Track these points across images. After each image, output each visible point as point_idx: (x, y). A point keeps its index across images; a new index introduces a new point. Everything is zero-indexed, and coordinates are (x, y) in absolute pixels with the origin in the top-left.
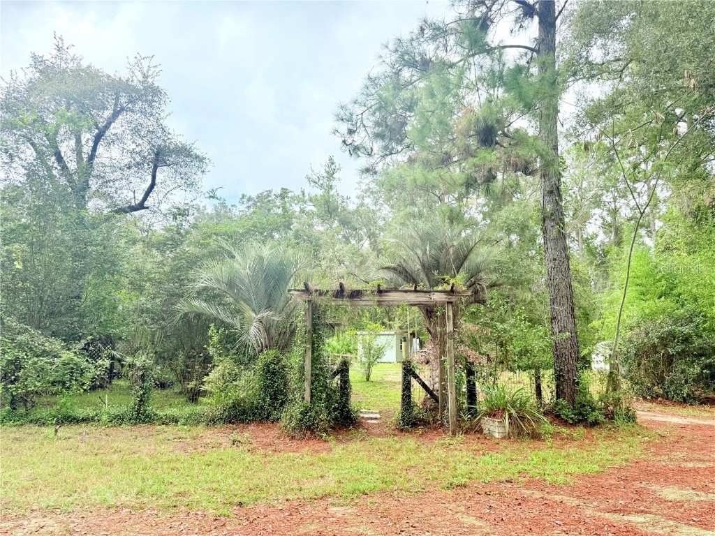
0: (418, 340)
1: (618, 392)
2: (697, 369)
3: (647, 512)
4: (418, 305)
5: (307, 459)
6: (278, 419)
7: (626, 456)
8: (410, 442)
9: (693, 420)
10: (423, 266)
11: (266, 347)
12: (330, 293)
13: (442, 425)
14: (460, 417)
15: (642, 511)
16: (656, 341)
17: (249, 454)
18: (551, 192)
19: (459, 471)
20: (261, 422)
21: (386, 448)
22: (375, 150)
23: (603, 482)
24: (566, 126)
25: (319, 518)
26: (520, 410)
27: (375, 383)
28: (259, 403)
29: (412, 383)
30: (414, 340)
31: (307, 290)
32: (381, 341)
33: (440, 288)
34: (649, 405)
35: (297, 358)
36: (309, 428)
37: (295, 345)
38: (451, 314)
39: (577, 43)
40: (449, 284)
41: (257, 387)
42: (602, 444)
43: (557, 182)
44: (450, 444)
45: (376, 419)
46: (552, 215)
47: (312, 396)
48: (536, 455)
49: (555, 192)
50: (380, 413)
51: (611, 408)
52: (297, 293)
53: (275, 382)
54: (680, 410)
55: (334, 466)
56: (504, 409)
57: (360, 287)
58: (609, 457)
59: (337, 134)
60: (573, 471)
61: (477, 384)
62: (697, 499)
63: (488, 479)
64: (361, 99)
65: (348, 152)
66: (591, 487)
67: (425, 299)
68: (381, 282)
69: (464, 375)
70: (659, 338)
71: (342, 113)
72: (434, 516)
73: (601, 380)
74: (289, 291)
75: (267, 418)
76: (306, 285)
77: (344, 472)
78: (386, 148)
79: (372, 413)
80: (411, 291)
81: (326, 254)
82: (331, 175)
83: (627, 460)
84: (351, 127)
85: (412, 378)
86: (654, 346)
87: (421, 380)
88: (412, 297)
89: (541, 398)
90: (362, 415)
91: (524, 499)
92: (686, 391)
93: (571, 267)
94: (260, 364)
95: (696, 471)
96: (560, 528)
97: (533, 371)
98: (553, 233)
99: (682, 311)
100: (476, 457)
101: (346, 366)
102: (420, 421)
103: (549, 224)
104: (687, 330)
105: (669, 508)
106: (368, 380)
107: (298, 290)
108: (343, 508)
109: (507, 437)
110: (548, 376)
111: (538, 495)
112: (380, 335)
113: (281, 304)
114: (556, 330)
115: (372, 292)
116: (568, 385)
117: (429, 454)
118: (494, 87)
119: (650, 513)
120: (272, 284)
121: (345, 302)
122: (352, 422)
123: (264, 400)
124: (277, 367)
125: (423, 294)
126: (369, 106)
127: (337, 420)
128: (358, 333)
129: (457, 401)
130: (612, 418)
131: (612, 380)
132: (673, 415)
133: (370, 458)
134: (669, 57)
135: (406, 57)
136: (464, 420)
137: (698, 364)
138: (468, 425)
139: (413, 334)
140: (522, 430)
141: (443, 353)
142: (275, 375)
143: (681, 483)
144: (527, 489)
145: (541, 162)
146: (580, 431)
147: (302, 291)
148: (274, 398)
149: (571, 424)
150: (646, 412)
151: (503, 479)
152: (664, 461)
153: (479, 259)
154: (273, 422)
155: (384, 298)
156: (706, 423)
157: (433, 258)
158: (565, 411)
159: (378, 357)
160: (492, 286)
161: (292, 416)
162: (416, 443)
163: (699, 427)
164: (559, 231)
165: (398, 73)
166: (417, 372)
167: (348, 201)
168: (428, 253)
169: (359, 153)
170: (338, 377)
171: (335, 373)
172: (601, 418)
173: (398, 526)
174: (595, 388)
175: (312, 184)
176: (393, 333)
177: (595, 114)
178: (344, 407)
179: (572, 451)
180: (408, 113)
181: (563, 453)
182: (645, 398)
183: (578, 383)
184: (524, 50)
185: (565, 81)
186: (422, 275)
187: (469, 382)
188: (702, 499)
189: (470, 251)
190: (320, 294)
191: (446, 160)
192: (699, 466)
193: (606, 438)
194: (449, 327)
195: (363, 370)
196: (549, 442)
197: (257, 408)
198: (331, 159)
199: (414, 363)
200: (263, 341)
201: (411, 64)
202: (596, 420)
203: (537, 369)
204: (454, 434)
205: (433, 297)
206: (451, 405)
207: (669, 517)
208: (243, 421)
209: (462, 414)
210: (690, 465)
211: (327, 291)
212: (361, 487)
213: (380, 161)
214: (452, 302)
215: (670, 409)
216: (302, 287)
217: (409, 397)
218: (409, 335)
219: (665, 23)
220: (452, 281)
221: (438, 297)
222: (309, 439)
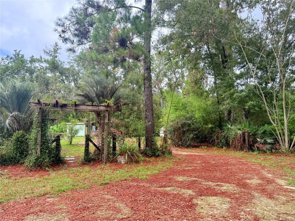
0: (95, 126)
1: (167, 144)
2: (192, 135)
3: (172, 186)
4: (94, 111)
5: (37, 179)
6: (24, 163)
7: (168, 167)
8: (87, 168)
9: (190, 153)
10: (97, 95)
11: (18, 130)
12: (51, 105)
13: (101, 160)
14: (109, 156)
15: (170, 186)
16: (180, 126)
17: (7, 179)
18: (147, 69)
19: (106, 178)
20: (14, 165)
21: (76, 172)
22: (75, 41)
23: (159, 177)
24: (154, 44)
25: (41, 204)
26: (132, 152)
27: (74, 145)
28: (13, 156)
29: (90, 144)
30: (93, 126)
31: (39, 103)
32: (77, 127)
33: (103, 104)
34: (177, 148)
35: (34, 134)
36: (39, 166)
37: (32, 129)
38: (107, 115)
39: (160, 12)
40: (107, 103)
41: (12, 148)
42: (160, 163)
43: (149, 65)
44: (104, 168)
45: (73, 160)
46: (147, 78)
47: (41, 151)
48: (136, 169)
49: (148, 69)
50: (75, 157)
51: (164, 150)
52: (34, 104)
53: (22, 146)
54: (187, 150)
55: (50, 181)
56: (126, 152)
57: (66, 103)
58: (161, 168)
59: (57, 31)
60: (149, 174)
61: (117, 143)
62: (188, 180)
63: (118, 180)
64: (69, 17)
65: (62, 41)
66: (154, 179)
67: (96, 109)
68: (76, 101)
69: (112, 140)
70: (181, 125)
71: (59, 22)
72: (94, 197)
73: (161, 140)
74: (30, 103)
75: (18, 163)
76: (39, 101)
77: (55, 183)
78: (79, 41)
79: (71, 158)
80: (90, 105)
81: (52, 87)
82: (56, 51)
83: (167, 168)
84: (64, 30)
85: (90, 142)
86: (179, 128)
87: (93, 143)
88: (90, 108)
89: (140, 147)
90: (66, 159)
91: (130, 187)
92: (188, 143)
93: (153, 98)
94: (14, 138)
95: (188, 170)
96: (142, 195)
97: (138, 138)
98: (147, 85)
99: (189, 115)
100: (114, 172)
101: (59, 138)
102: (92, 160)
103: (146, 81)
104: (189, 122)
105: (179, 184)
106: (71, 144)
107: (35, 103)
108: (53, 199)
109: (127, 163)
110: (143, 139)
111: (135, 184)
112: (77, 124)
113: (26, 109)
114: (147, 122)
115: (72, 105)
116: (150, 142)
117: (94, 173)
118: (127, 23)
119: (173, 186)
120: (21, 99)
121: (59, 109)
122: (61, 162)
123: (16, 154)
124: (23, 139)
125: (95, 107)
126: (72, 21)
127: (54, 162)
128: (67, 123)
129: (108, 150)
130: (164, 154)
131: (165, 140)
132: (184, 152)
133: (68, 176)
134: (189, 23)
135: (90, 3)
136: (110, 158)
137: (192, 134)
138: (112, 159)
139: (93, 124)
140: (133, 160)
141: (103, 131)
142: (22, 143)
143: (183, 175)
144: (132, 182)
145: (144, 56)
146: (153, 158)
147: (37, 103)
148: (22, 153)
149: (150, 157)
150: (175, 151)
151: (123, 179)
152: (179, 168)
153: (120, 93)
154: (21, 164)
155: (77, 108)
156: (194, 154)
157: (101, 92)
158: (149, 152)
159: (76, 134)
160: (125, 104)
161: (30, 161)
162: (89, 168)
163: (191, 155)
164: (149, 84)
165: (86, 9)
166: (92, 139)
167: (64, 64)
168: (99, 89)
169: (67, 42)
170: (55, 143)
171: (53, 141)
172: (160, 154)
173: (78, 203)
174: (159, 143)
175: (46, 54)
176: (84, 123)
177: (164, 40)
178: (57, 155)
179: (149, 166)
180: (90, 27)
181: (146, 167)
182: (176, 146)
183: (153, 141)
184: (139, 10)
185: (154, 26)
186: (96, 99)
187: (113, 142)
188: (189, 180)
189: (116, 90)
190: (46, 105)
191: (106, 51)
192: (190, 168)
193: (162, 161)
194: (106, 121)
195: (69, 140)
196: (142, 164)
197: (12, 158)
198: (56, 43)
199: (91, 136)
200: (16, 127)
201: (93, 6)
202: (159, 155)
203: (139, 136)
204: (106, 163)
205: (100, 108)
206: (105, 152)
207: (179, 187)
208: (4, 165)
209: (109, 155)
210: (187, 168)
211: (50, 104)
212: (63, 189)
213: (77, 46)
214: (108, 111)
215: (184, 150)
216: (36, 101)
217: (88, 150)
218: (91, 124)
219: (189, 10)
220: (108, 102)
221: (102, 108)
222: (39, 170)
